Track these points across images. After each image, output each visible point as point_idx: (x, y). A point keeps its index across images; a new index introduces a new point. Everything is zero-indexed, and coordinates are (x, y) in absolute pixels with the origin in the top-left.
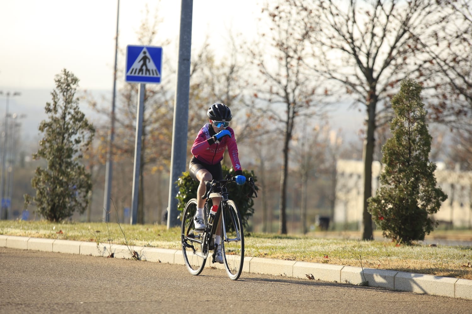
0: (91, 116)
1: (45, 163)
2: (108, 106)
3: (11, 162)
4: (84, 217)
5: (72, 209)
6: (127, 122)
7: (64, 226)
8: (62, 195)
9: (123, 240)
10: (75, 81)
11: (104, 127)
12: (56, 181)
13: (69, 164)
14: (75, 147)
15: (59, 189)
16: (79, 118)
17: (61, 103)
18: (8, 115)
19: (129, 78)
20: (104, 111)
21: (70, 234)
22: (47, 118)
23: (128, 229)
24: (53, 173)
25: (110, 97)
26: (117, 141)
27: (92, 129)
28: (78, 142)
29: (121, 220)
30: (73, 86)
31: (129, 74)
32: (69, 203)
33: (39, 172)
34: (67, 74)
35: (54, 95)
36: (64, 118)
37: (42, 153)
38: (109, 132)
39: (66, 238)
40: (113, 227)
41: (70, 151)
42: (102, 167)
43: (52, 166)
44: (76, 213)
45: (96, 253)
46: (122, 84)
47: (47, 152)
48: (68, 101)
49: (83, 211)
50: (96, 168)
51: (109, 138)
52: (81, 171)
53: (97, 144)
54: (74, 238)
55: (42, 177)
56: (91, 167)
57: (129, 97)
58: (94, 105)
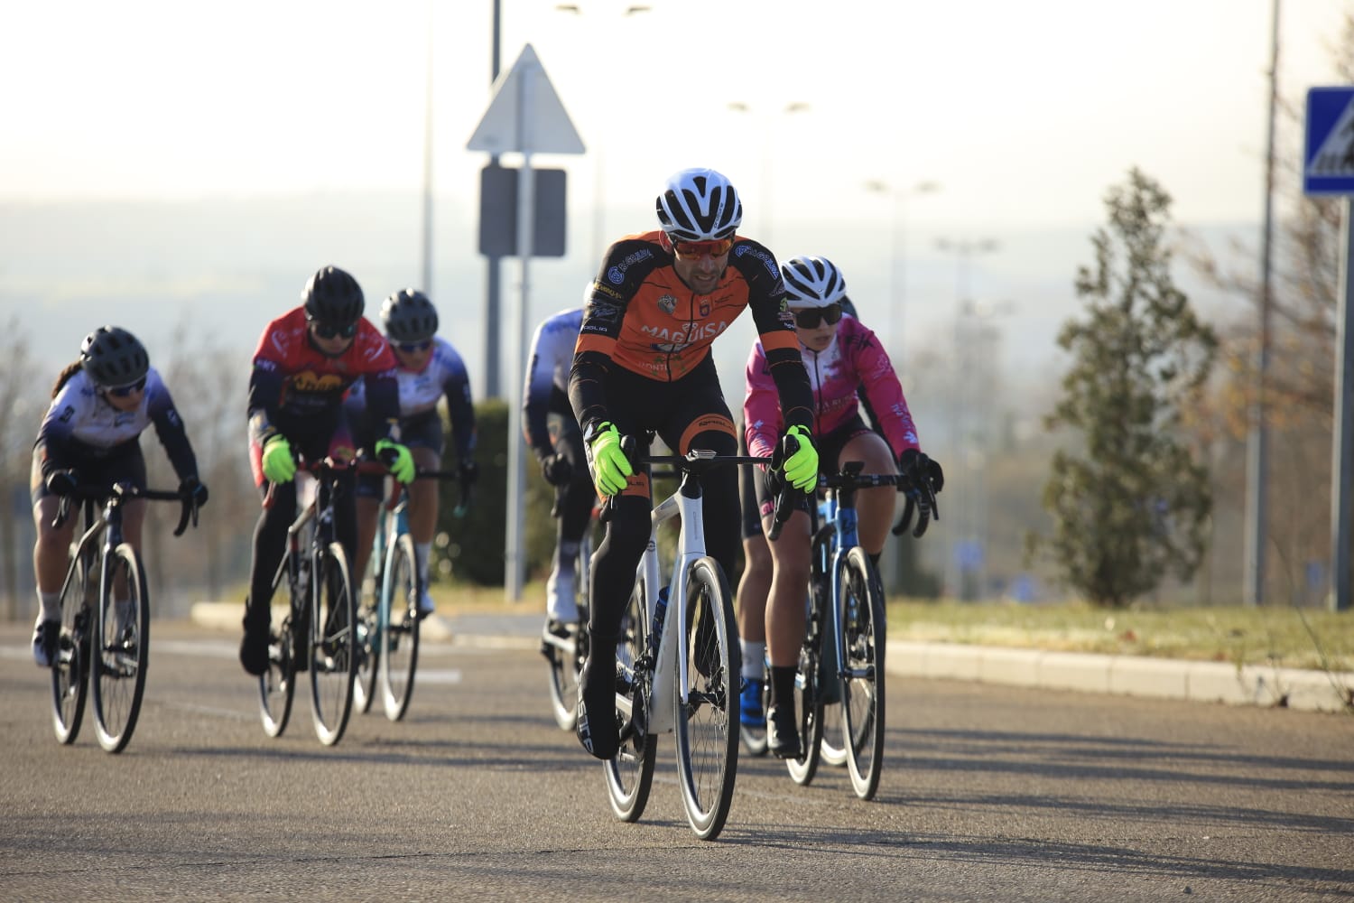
0: (1206, 303)
1: (1075, 441)
2: (1249, 269)
3: (980, 438)
4: (1192, 591)
5: (1157, 569)
6: (1307, 312)
7: (1137, 619)
8: (1130, 531)
9: (1313, 656)
10: (1162, 201)
11: (1239, 331)
12: (1108, 491)
13: (1145, 442)
14: (1160, 391)
15: (1120, 514)
16: (1172, 308)
17: (1121, 266)
18: (967, 309)
19: (1314, 185)
20: (1238, 285)
21: (1157, 640)
22: (1080, 311)
23: (1327, 626)
24: (1098, 468)
25: (1254, 241)
26: (1279, 368)
27: (1209, 339)
28: (1168, 376)
29: (1299, 600)
30: (1155, 218)
31: (1314, 172)
32: (1150, 552)
33: (1061, 464)
34: (1139, 182)
35: (1101, 244)
36: (1127, 306)
37: (1068, 412)
38: (1255, 345)
39: (1147, 652)
40: (1278, 620)
41: (1147, 406)
42: (1237, 447)
43: (1098, 448)
44: (1169, 584)
45: (1235, 696)
46: (1290, 203)
47: (1081, 407)
48: (1140, 261)
49: (1187, 574)
50: (1219, 449)
51: (1254, 362)
52: (1180, 457)
53: (1221, 378)
54: (1169, 653)
55: (1070, 481)
56: (1206, 444)
57: (1311, 242)
58: (1209, 268)
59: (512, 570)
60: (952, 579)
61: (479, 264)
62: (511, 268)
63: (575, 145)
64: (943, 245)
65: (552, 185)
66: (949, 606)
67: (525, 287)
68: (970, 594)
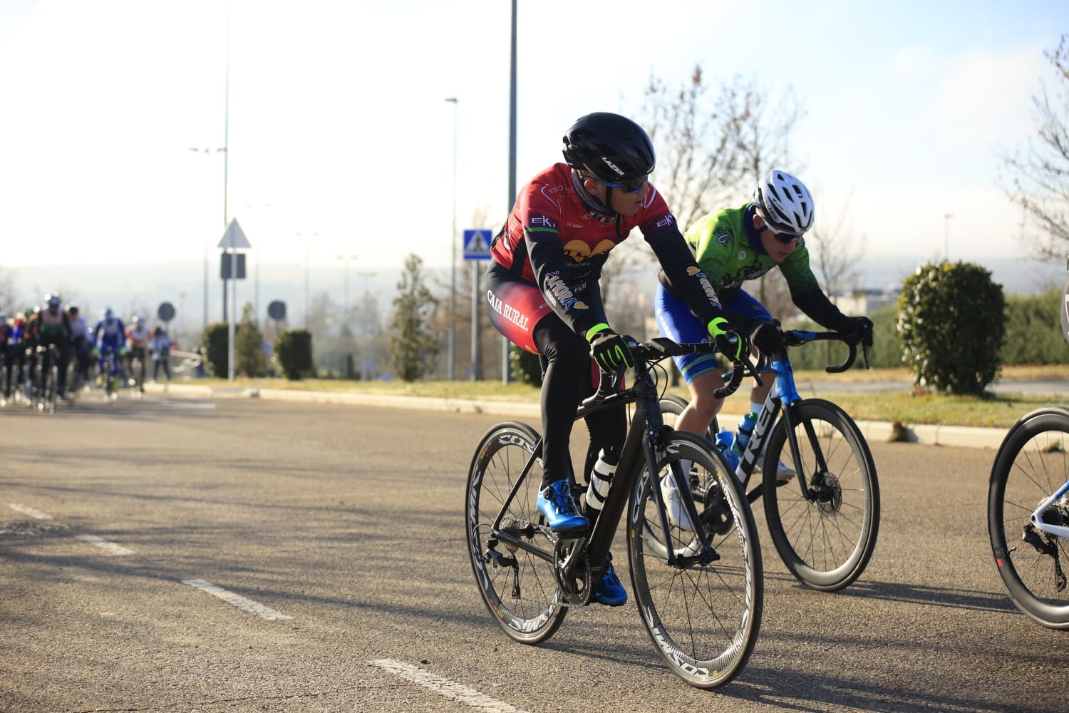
0: (435, 291)
1: (399, 333)
2: (449, 281)
3: (372, 332)
4: (434, 376)
5: (423, 371)
6: (465, 293)
7: (417, 386)
8: (414, 360)
9: (467, 396)
10: (420, 261)
11: (447, 300)
12: (407, 348)
13: (419, 333)
14: (423, 318)
15: (411, 355)
16: (425, 293)
17: (410, 280)
18: (367, 293)
19: (467, 257)
20: (445, 286)
21: (423, 392)
22: (398, 294)
23: (472, 386)
24: (406, 341)
25: (450, 273)
26: (458, 311)
27: (436, 302)
28: (425, 313)
29: (464, 378)
30: (419, 266)
31: (467, 253)
32: (419, 365)
33: (394, 340)
34: (413, 257)
35: (404, 275)
36: (412, 293)
37: (396, 325)
38: (450, 304)
39: (419, 395)
40: (457, 385)
41: (419, 322)
42: (446, 334)
43: (405, 335)
44: (426, 376)
45: (444, 408)
46: (460, 262)
47: (400, 323)
48: (415, 279)
49: (432, 372)
50: (441, 335)
51: (451, 308)
52: (428, 338)
53: (441, 314)
54: (426, 396)
55: (397, 344)
56: (437, 333)
57: (466, 273)
58: (437, 281)
59: (231, 373)
60: (364, 374)
61: (220, 282)
62: (230, 283)
63: (247, 245)
64: (360, 274)
65: (242, 258)
66: (363, 383)
67: (234, 288)
68: (369, 378)
